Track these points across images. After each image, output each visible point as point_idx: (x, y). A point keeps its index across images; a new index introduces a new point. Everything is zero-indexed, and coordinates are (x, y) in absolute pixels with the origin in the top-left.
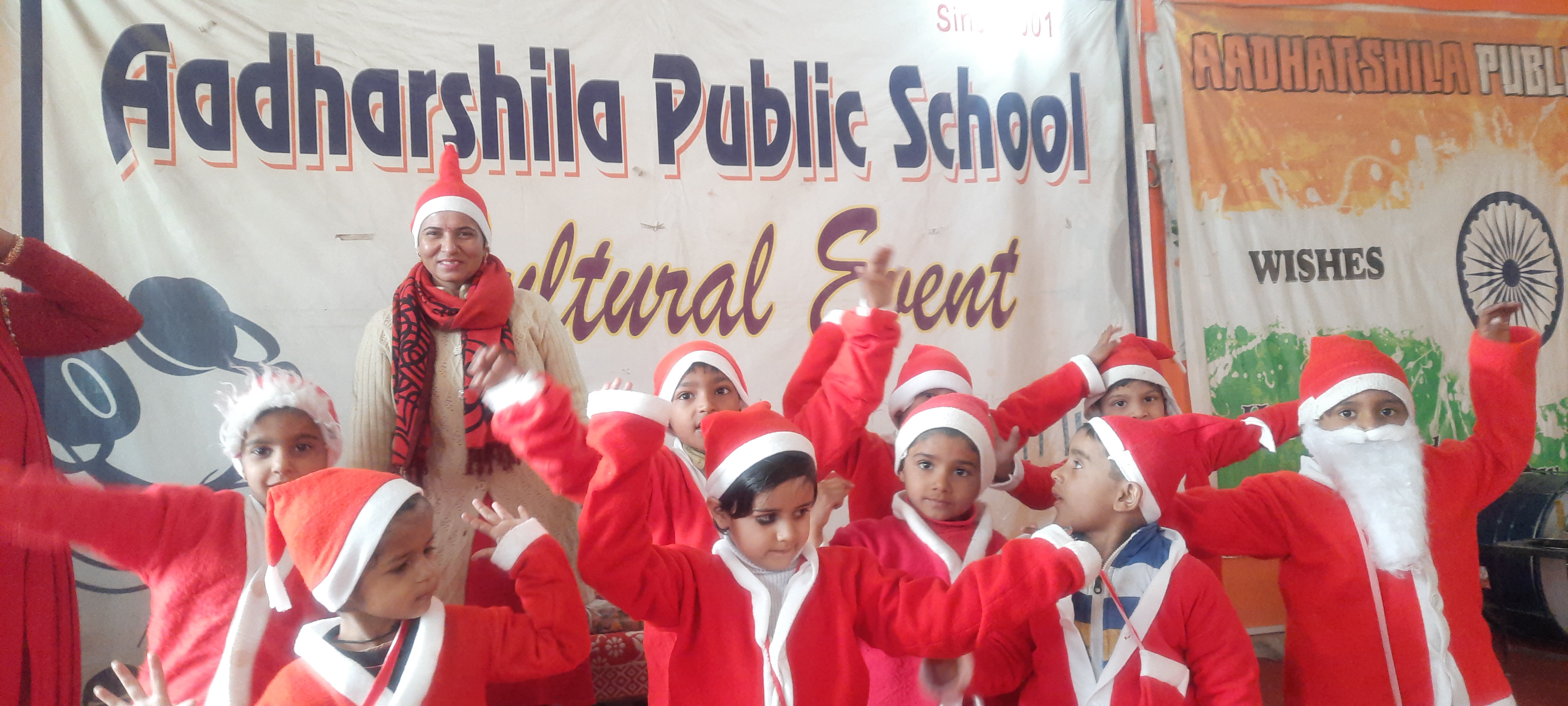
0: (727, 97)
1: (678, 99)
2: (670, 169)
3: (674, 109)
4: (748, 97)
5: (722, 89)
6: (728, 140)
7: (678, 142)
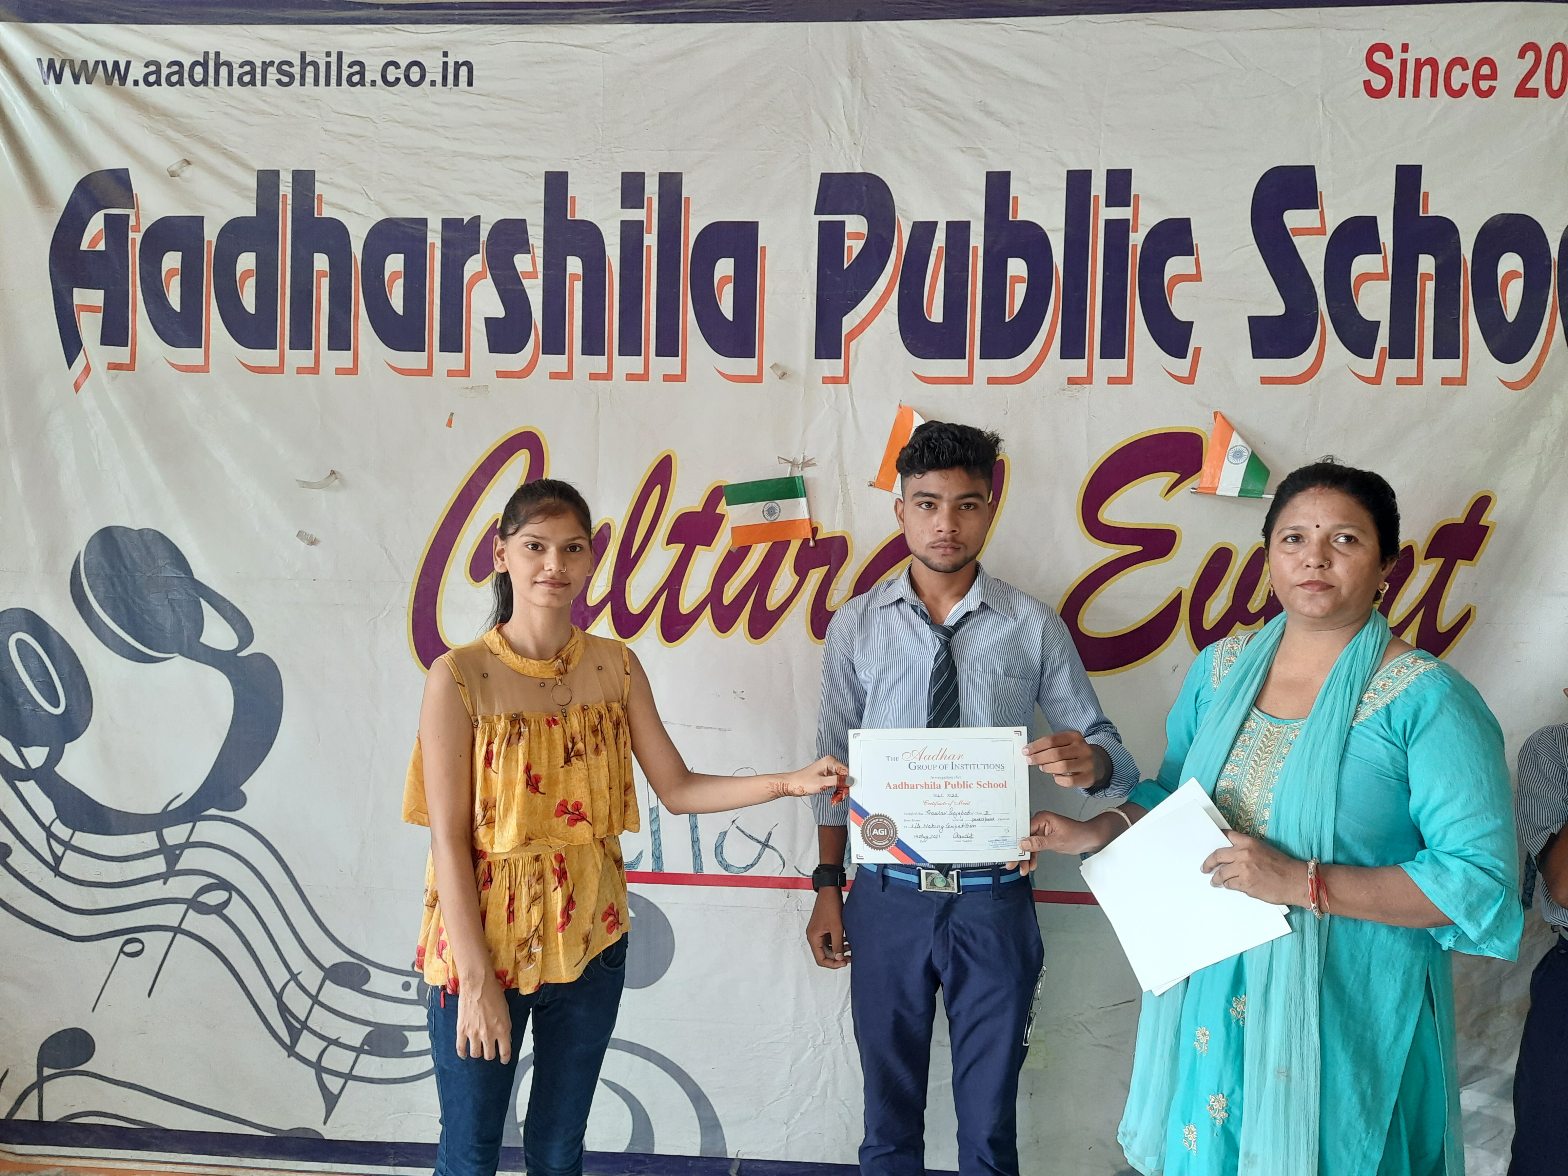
0: (940, 239)
1: (854, 247)
2: (832, 367)
3: (846, 266)
4: (977, 239)
5: (931, 226)
6: (936, 315)
7: (849, 322)
